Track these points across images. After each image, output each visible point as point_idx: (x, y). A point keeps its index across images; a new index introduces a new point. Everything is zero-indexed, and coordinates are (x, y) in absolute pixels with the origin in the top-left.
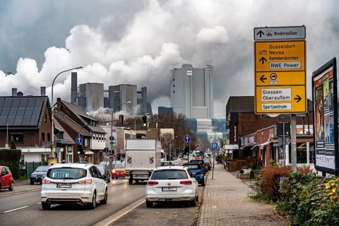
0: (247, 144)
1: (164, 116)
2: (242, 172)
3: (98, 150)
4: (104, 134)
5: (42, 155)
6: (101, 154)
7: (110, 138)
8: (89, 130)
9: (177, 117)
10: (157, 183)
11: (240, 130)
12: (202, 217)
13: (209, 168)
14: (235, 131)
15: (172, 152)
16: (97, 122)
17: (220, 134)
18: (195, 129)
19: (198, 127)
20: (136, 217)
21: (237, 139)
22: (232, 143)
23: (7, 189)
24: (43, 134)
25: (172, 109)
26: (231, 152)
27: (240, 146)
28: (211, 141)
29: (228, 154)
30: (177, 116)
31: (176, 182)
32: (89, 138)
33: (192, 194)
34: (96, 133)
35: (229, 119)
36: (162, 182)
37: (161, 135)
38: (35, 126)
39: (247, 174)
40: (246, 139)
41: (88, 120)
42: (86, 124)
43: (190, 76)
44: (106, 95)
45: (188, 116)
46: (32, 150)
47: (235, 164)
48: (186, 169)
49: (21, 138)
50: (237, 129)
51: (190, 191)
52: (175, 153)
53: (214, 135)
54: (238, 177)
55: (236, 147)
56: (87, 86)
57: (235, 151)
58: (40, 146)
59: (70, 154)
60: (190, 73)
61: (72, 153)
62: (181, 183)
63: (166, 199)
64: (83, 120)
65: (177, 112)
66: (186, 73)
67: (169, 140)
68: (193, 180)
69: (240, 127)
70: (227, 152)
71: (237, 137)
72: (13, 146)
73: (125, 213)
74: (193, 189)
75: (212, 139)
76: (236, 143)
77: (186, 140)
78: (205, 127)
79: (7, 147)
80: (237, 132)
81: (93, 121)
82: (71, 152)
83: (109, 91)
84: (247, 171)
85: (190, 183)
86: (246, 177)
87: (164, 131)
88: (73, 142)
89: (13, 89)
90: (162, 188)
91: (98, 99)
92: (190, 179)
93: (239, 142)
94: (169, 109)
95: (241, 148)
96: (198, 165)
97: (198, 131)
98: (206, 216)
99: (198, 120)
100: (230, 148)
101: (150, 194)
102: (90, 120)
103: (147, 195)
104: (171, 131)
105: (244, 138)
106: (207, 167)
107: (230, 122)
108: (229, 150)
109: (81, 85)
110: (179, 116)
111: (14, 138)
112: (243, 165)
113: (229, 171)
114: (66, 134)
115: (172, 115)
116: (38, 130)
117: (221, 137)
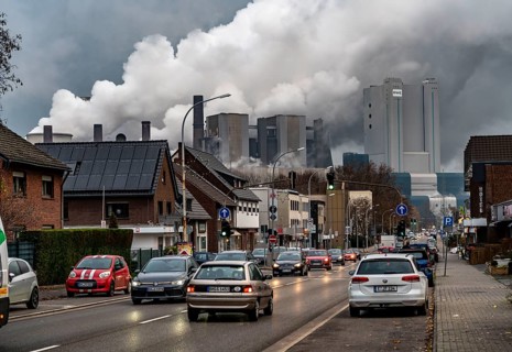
0: (501, 218)
1: (355, 170)
2: (495, 264)
3: (247, 230)
4: (256, 201)
5: (160, 237)
6: (252, 234)
7: (270, 209)
8: (232, 195)
9: (377, 171)
10: (367, 280)
11: (489, 192)
12: (439, 329)
13: (436, 259)
14: (481, 194)
15: (370, 231)
16: (244, 182)
17: (451, 200)
18: (409, 191)
19: (413, 187)
20: (339, 330)
21: (484, 208)
22: (475, 215)
23: (123, 292)
24: (160, 204)
25: (367, 156)
26: (473, 231)
27: (489, 221)
28: (437, 211)
29: (469, 234)
30: (378, 167)
31: (396, 278)
32: (232, 208)
33: (421, 296)
34: (243, 200)
35: (471, 175)
36: (375, 278)
37: (351, 202)
38: (147, 191)
39: (504, 268)
40: (500, 209)
41: (230, 179)
42: (227, 184)
43: (398, 99)
44: (254, 133)
45: (395, 168)
46: (143, 230)
47: (480, 250)
48: (410, 257)
49: (125, 209)
50: (484, 192)
51: (417, 292)
52: (374, 233)
53: (440, 202)
54: (487, 273)
55: (482, 222)
56: (220, 119)
57: (480, 230)
58: (157, 223)
59: (202, 235)
60: (397, 93)
61: (205, 235)
62: (404, 279)
63: (381, 304)
64: (221, 179)
65: (377, 161)
66: (391, 93)
67: (364, 210)
68: (421, 274)
69: (489, 188)
70: (466, 230)
71: (484, 205)
72: (113, 224)
73: (322, 324)
74: (421, 288)
75: (439, 208)
76: (483, 215)
77: (399, 211)
78: (426, 187)
79: (104, 225)
80: (484, 196)
81: (238, 180)
82: (203, 232)
83: (258, 127)
84: (502, 263)
85: (417, 279)
86: (501, 272)
87: (355, 195)
88: (206, 216)
89: (95, 126)
90: (375, 287)
91: (239, 141)
92: (417, 273)
93: (487, 215)
94: (361, 156)
95: (492, 225)
96: (423, 252)
97: (414, 194)
98: (445, 328)
99: (412, 175)
100: (470, 223)
101: (355, 297)
102: (233, 178)
103: (352, 297)
104: (367, 195)
105: (496, 207)
106: (433, 257)
107: (471, 179)
108: (469, 227)
109: (209, 118)
110: (381, 169)
111: (114, 210)
112: (495, 253)
113: (470, 263)
114: (195, 203)
115: (369, 168)
116: (151, 197)
117: (454, 205)
